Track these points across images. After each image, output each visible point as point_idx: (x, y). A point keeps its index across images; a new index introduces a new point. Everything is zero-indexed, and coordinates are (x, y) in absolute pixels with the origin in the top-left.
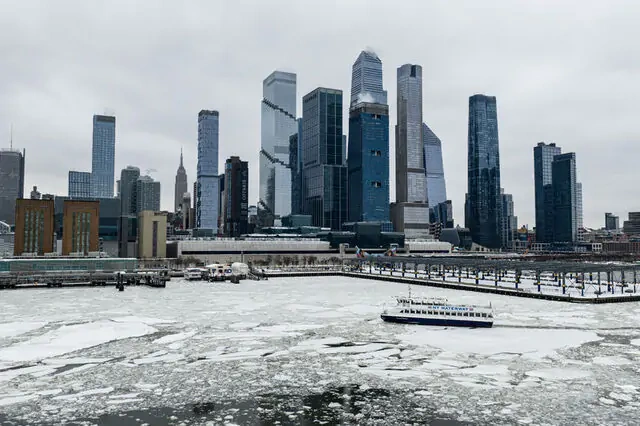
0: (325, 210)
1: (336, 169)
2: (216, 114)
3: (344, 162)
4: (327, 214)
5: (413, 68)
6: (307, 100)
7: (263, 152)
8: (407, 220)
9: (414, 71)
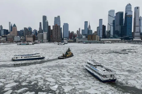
0: (119, 33)
1: (122, 26)
2: (102, 19)
3: (123, 25)
4: (120, 34)
5: (138, 7)
6: (116, 14)
7: (108, 24)
8: (135, 35)
9: (138, 8)
